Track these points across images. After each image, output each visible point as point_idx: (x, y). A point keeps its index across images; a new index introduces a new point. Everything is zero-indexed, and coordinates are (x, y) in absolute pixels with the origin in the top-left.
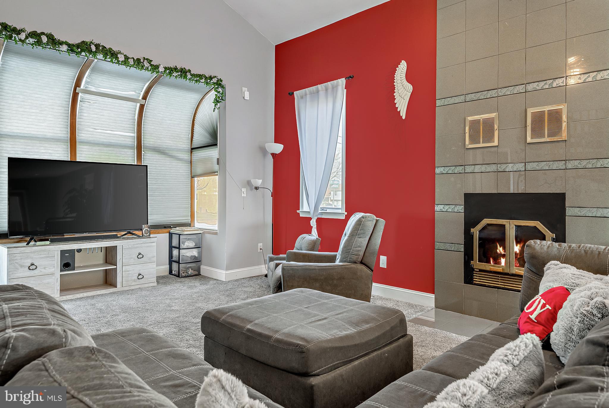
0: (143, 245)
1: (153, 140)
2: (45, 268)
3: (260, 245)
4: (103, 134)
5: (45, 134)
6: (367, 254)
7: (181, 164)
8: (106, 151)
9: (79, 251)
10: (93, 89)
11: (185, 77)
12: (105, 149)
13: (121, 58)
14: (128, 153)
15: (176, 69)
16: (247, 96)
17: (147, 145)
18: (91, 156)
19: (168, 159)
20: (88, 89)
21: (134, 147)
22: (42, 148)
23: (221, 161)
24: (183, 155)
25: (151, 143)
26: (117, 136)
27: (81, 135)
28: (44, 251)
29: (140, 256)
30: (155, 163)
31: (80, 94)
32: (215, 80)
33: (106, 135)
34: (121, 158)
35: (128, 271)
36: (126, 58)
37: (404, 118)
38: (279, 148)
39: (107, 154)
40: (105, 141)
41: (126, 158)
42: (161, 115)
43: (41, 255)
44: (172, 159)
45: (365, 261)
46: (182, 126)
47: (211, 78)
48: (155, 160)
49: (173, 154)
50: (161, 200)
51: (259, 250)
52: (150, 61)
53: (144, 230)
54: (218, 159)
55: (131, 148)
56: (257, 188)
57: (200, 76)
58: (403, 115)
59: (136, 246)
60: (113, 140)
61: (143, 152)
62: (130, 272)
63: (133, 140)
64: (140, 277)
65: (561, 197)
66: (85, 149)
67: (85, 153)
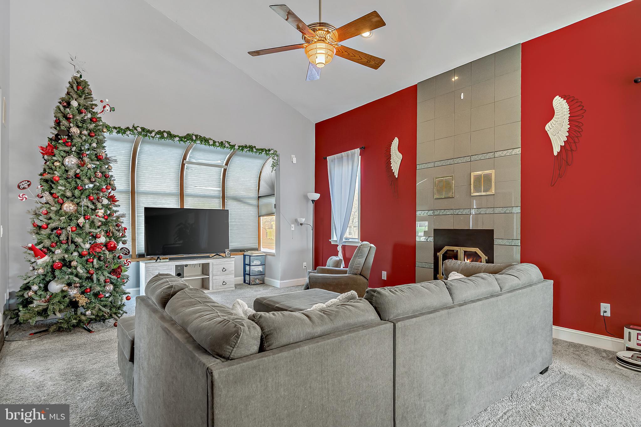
0: (226, 263)
1: (232, 192)
3: (305, 264)
4: (200, 190)
5: (165, 191)
6: (364, 269)
7: (251, 208)
8: (202, 201)
9: (186, 266)
10: (194, 161)
11: (252, 151)
12: (202, 199)
13: (211, 142)
14: (216, 201)
15: (246, 147)
16: (295, 161)
17: (229, 195)
18: (192, 204)
19: (242, 204)
20: (191, 161)
21: (220, 197)
22: (163, 200)
23: (277, 206)
24: (253, 202)
25: (231, 194)
26: (209, 190)
27: (187, 191)
28: (166, 265)
29: (224, 270)
30: (234, 207)
31: (186, 164)
32: (272, 152)
33: (202, 190)
34: (212, 205)
35: (216, 279)
36: (214, 142)
37: (397, 177)
38: (317, 196)
39: (203, 203)
40: (202, 194)
41: (215, 205)
42: (238, 175)
43: (164, 268)
44: (245, 204)
45: (363, 273)
46: (252, 182)
47: (269, 150)
48: (234, 206)
49: (247, 201)
50: (238, 232)
51: (304, 267)
52: (229, 143)
53: (226, 253)
54: (275, 205)
55: (218, 198)
56: (301, 224)
57: (262, 150)
58: (396, 175)
59: (221, 263)
60: (207, 193)
61: (226, 201)
62: (218, 280)
63: (220, 193)
64: (224, 283)
65: (491, 232)
66: (189, 200)
67: (189, 202)
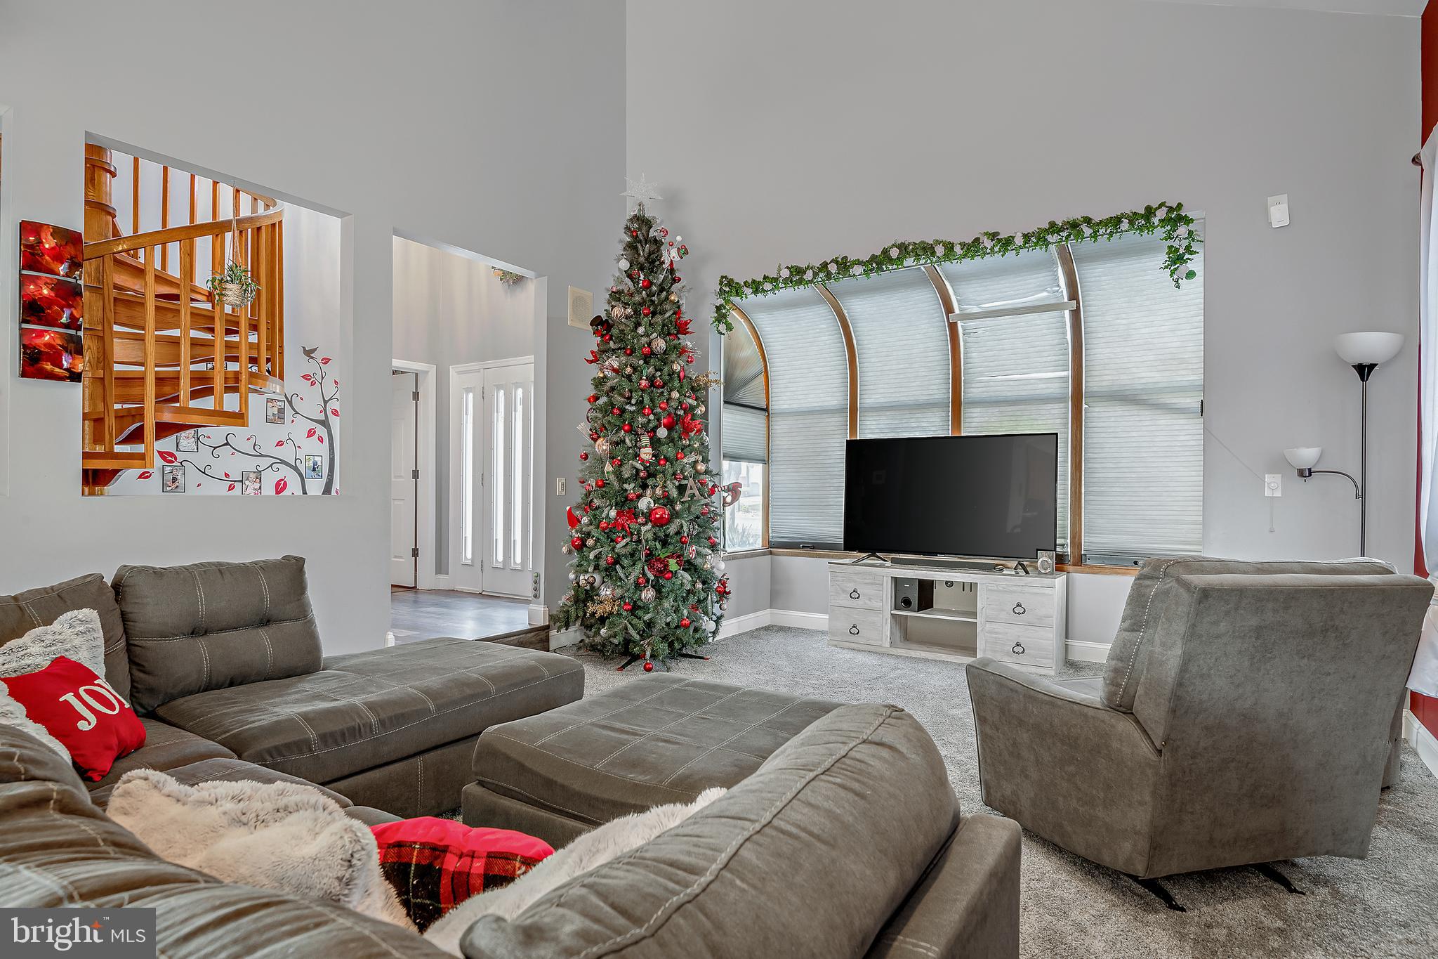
0: (1026, 589)
1: (1109, 378)
2: (870, 599)
4: (1006, 383)
5: (916, 398)
7: (1182, 422)
8: (1011, 413)
9: (949, 584)
10: (975, 309)
11: (1080, 234)
12: (1010, 408)
13: (940, 250)
14: (1053, 412)
15: (1053, 228)
16: (1279, 214)
17: (1095, 389)
18: (985, 425)
19: (1147, 412)
20: (968, 311)
21: (1067, 398)
22: (913, 420)
24: (1188, 400)
25: (1104, 384)
26: (1032, 381)
28: (870, 574)
29: (1019, 609)
30: (1113, 424)
31: (960, 324)
32: (1161, 214)
33: (1011, 383)
34: (1040, 422)
35: (996, 633)
36: (949, 247)
39: (1013, 418)
40: (1009, 394)
41: (1049, 422)
42: (1124, 322)
43: (865, 579)
44: (1159, 412)
46: (1184, 332)
47: (1150, 212)
48: (1113, 419)
49: (1162, 401)
50: (1128, 503)
52: (993, 236)
53: (1040, 561)
55: (1059, 399)
56: (1304, 472)
57: (1116, 221)
59: (1011, 589)
60: (1025, 392)
61: (1084, 406)
62: (1000, 636)
63: (1064, 385)
64: (1019, 649)
66: (975, 415)
67: (975, 420)
